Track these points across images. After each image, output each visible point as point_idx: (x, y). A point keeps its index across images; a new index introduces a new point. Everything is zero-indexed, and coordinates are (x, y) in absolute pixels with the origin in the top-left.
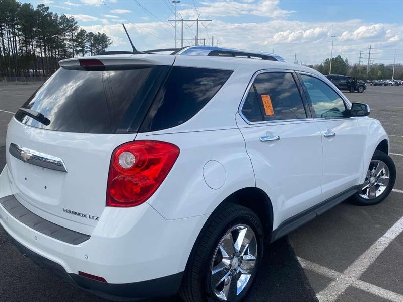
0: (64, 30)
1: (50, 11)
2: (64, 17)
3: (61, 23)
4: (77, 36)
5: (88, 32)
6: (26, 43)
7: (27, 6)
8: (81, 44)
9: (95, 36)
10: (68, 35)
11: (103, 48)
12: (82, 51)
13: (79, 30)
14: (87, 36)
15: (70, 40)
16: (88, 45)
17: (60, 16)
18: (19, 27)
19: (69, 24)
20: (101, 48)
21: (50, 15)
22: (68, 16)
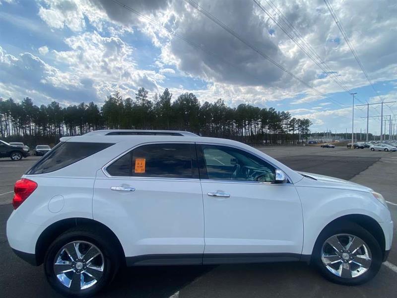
0: (283, 119)
1: (275, 110)
2: (283, 112)
3: (281, 116)
4: (290, 122)
5: (297, 119)
6: (262, 127)
7: (264, 110)
8: (292, 126)
9: (301, 121)
10: (285, 121)
11: (306, 127)
12: (293, 130)
13: (292, 118)
14: (297, 121)
15: (286, 124)
16: (297, 126)
17: (281, 112)
18: (260, 120)
19: (286, 116)
20: (305, 127)
21: (275, 112)
22: (285, 112)
